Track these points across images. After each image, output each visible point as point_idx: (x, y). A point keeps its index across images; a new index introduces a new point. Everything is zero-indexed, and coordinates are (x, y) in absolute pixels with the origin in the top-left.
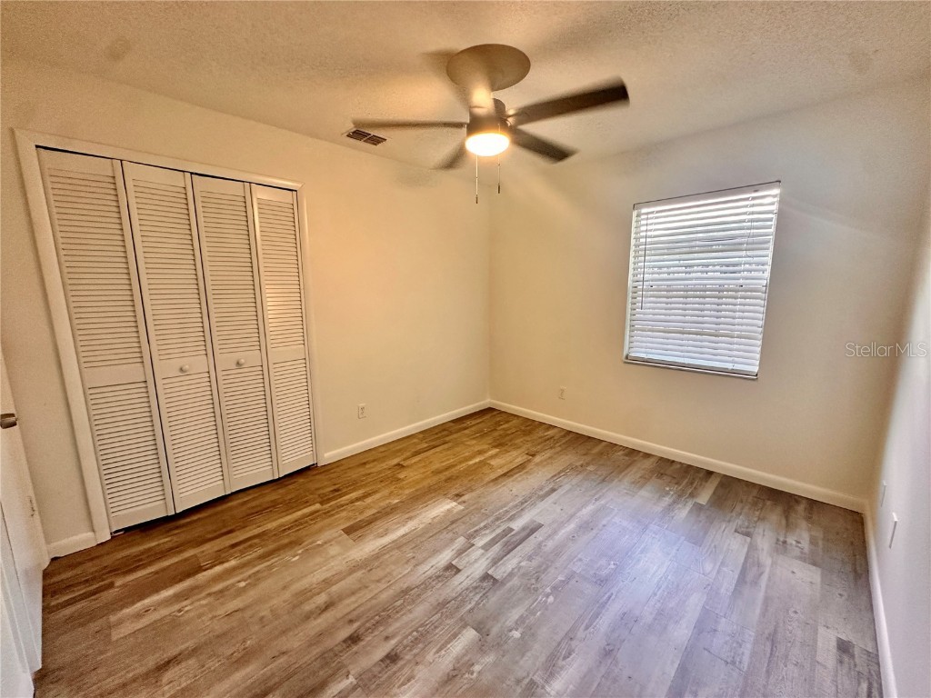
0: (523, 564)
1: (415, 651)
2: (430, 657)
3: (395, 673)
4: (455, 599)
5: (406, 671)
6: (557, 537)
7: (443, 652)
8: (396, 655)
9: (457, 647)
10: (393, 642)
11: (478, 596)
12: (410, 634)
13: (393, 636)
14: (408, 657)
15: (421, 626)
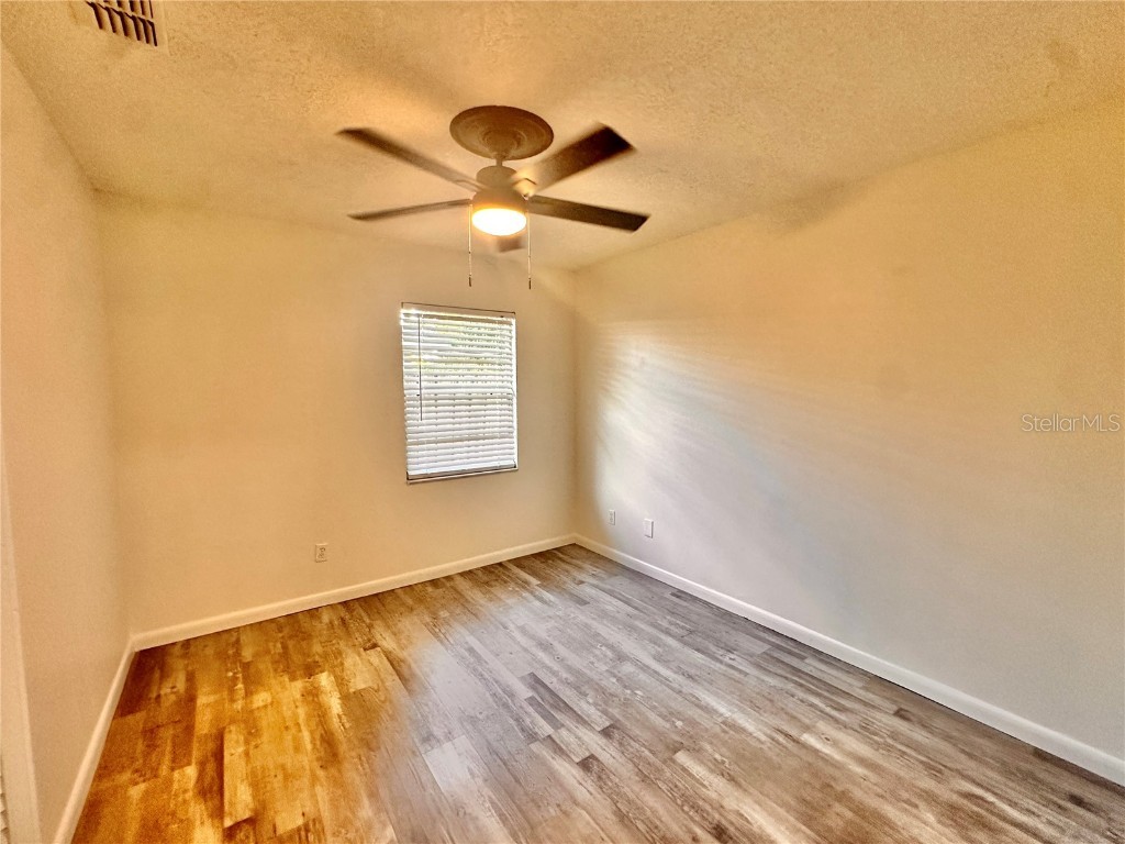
0: (591, 701)
1: (708, 808)
2: (713, 795)
3: (737, 828)
4: (636, 766)
5: (732, 817)
6: (555, 668)
7: (706, 783)
8: (714, 828)
9: (698, 770)
10: (699, 831)
11: (632, 743)
12: (687, 813)
13: (690, 831)
14: (717, 816)
15: (675, 801)
